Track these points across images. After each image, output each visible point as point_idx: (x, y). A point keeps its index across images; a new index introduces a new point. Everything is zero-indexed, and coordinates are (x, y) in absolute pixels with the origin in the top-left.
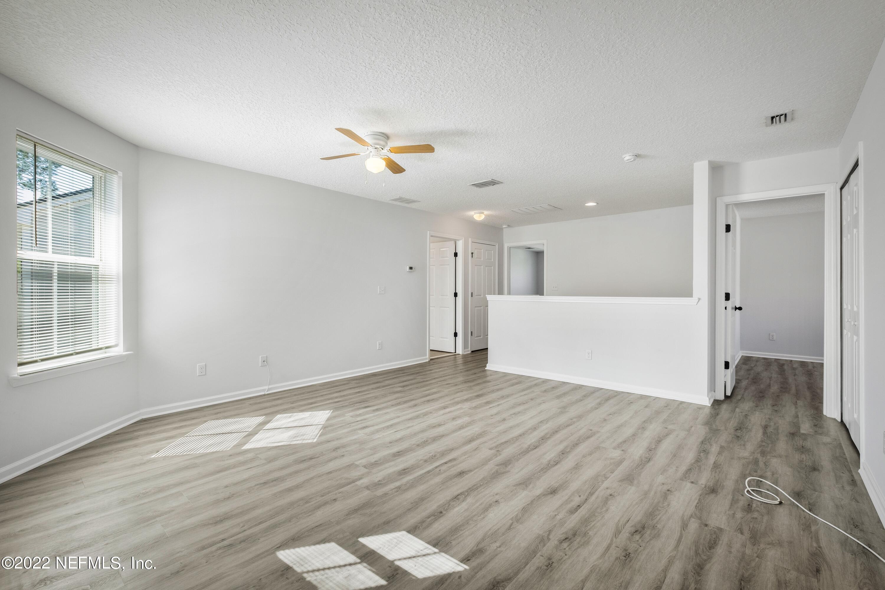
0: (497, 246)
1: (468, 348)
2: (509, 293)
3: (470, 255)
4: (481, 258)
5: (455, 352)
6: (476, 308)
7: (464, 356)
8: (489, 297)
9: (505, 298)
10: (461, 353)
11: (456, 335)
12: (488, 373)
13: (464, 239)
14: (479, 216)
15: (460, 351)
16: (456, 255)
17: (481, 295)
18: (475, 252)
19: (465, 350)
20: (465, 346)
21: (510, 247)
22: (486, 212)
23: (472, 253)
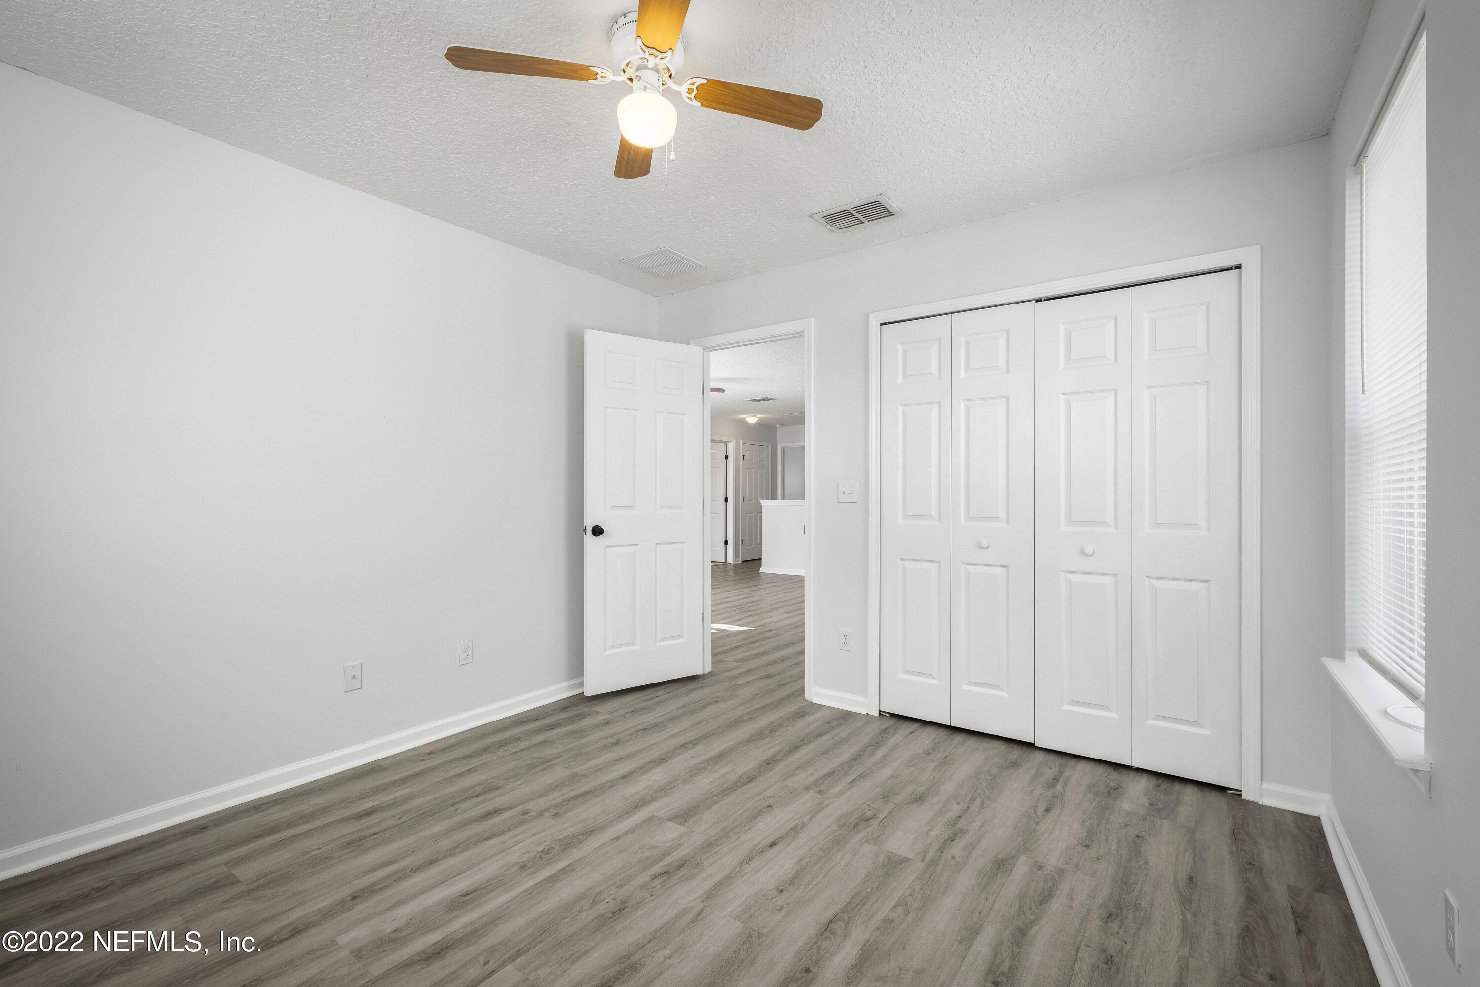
0: (770, 447)
1: (739, 557)
2: (783, 498)
3: (742, 457)
4: (753, 460)
5: (726, 562)
6: (748, 515)
7: (736, 566)
8: (763, 502)
9: (779, 503)
10: (732, 562)
11: (726, 543)
12: (761, 574)
13: (735, 441)
14: (752, 420)
15: (731, 560)
16: (726, 457)
17: (752, 501)
18: (747, 454)
19: (737, 559)
20: (736, 555)
21: (784, 448)
22: (759, 416)
23: (744, 455)
